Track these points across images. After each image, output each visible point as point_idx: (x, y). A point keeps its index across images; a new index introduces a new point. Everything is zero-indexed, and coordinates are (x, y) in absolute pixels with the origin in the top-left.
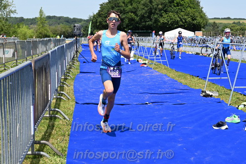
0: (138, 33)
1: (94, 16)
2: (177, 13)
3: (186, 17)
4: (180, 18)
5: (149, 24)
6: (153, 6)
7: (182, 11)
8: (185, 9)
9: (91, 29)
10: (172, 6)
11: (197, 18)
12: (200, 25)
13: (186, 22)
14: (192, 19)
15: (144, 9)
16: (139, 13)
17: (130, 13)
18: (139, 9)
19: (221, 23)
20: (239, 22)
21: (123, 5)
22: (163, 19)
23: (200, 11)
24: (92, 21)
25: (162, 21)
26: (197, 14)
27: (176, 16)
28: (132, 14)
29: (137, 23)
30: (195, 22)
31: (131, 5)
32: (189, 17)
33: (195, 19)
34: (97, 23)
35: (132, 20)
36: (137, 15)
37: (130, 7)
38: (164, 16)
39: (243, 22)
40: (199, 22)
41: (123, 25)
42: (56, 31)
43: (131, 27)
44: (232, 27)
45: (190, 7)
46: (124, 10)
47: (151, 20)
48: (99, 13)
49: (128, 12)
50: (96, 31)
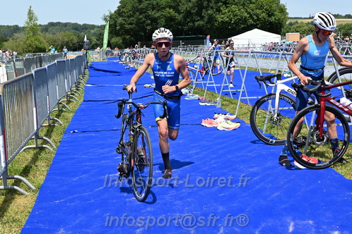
0: (183, 39)
1: (111, 17)
2: (243, 5)
3: (258, 12)
4: (249, 13)
5: (199, 25)
11: (276, 13)
13: (258, 19)
14: (268, 14)
16: (183, 8)
17: (168, 9)
22: (222, 16)
25: (220, 20)
27: (242, 10)
28: (172, 10)
29: (179, 23)
30: (272, 19)
32: (263, 12)
33: (273, 15)
34: (116, 26)
35: (171, 19)
36: (179, 12)
38: (223, 12)
40: (279, 19)
42: (55, 41)
46: (157, 4)
47: (202, 18)
48: (119, 10)
49: (163, 8)
50: (114, 40)
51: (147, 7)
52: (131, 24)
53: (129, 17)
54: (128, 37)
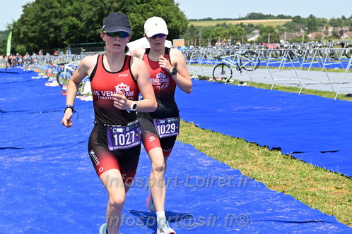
0: (84, 47)
1: (14, 25)
2: (142, 13)
6: (105, 5)
7: (149, 11)
8: (153, 7)
9: (12, 44)
10: (134, 4)
11: (173, 20)
12: (178, 30)
15: (91, 9)
16: (85, 16)
17: (70, 17)
18: (84, 10)
19: (199, 27)
20: (225, 24)
21: (59, 5)
23: (175, 9)
24: (12, 31)
26: (171, 14)
27: (141, 18)
28: (74, 18)
29: (82, 31)
31: (71, 4)
34: (19, 34)
35: (73, 27)
36: (81, 20)
37: (70, 7)
39: (230, 24)
40: (176, 26)
41: (60, 36)
43: (74, 38)
44: (218, 30)
45: (161, 4)
46: (60, 12)
48: (22, 18)
49: (66, 16)
50: (19, 48)
51: (50, 16)
52: (35, 32)
53: (32, 25)
54: (31, 45)
